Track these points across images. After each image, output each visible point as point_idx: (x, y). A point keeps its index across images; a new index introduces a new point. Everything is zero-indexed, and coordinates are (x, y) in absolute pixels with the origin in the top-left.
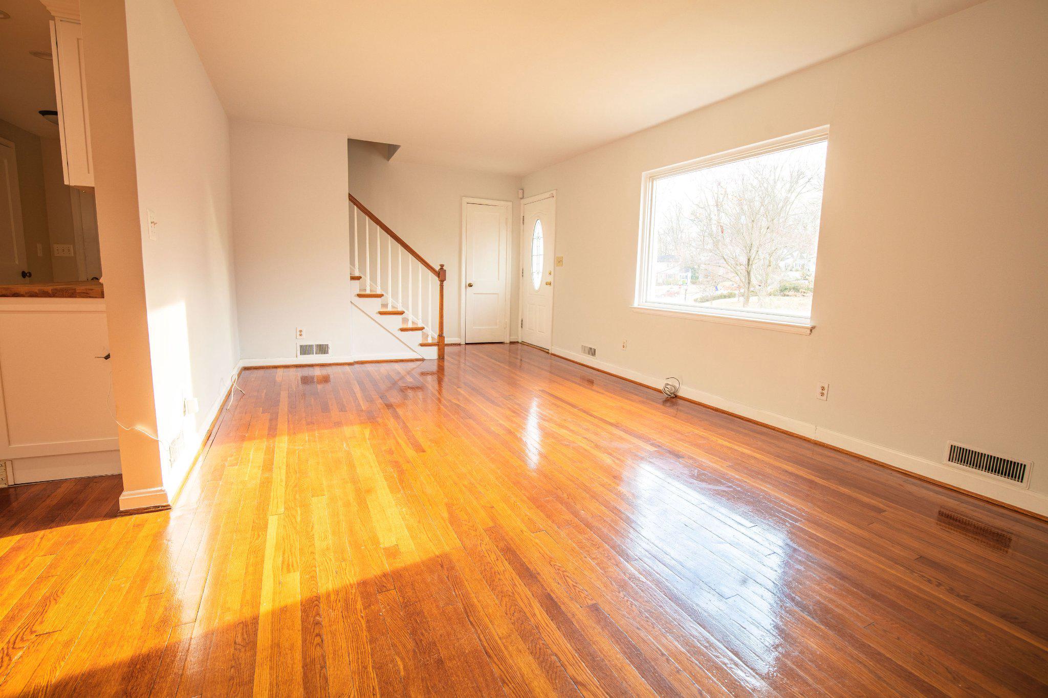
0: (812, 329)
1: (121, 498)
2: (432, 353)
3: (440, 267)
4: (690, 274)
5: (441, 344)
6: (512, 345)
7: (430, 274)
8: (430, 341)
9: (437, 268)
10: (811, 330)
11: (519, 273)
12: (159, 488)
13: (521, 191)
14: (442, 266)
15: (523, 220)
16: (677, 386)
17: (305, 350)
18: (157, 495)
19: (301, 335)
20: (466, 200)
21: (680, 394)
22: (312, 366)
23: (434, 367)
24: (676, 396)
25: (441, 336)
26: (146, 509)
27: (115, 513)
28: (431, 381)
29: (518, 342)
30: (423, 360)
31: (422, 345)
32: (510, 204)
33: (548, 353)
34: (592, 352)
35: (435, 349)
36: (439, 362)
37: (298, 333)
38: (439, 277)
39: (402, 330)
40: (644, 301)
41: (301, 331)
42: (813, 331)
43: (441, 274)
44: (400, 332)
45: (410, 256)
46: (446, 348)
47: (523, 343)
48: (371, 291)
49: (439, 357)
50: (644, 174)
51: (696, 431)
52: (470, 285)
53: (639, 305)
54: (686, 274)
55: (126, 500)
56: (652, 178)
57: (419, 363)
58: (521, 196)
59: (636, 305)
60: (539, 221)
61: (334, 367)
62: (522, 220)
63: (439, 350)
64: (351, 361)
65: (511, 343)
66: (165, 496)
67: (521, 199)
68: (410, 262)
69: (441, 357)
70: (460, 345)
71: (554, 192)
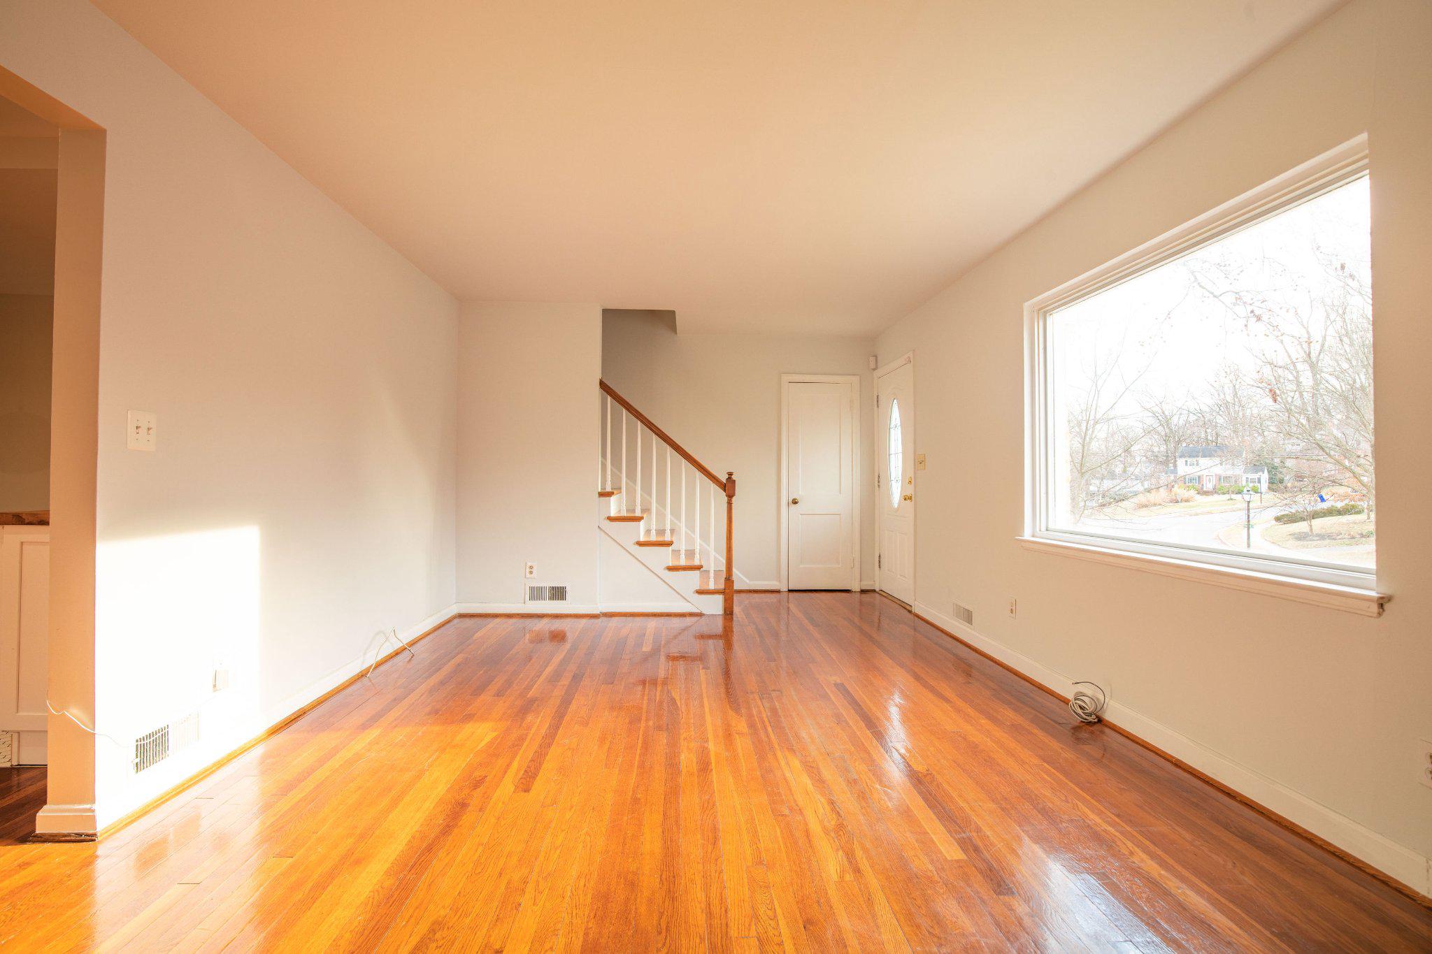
0: (1382, 603)
1: (40, 814)
2: (714, 606)
3: (727, 476)
4: (1265, 476)
5: (728, 591)
6: (863, 596)
7: (713, 487)
8: (712, 586)
9: (723, 478)
10: (1381, 606)
11: (874, 480)
12: (88, 806)
13: (872, 359)
14: (730, 474)
15: (878, 401)
16: (1101, 698)
17: (536, 594)
18: (82, 816)
19: (531, 573)
20: (786, 378)
21: (1109, 716)
22: (541, 616)
23: (718, 627)
24: (1100, 720)
25: (729, 580)
26: (65, 835)
27: (28, 836)
28: (714, 649)
29: (874, 591)
30: (700, 615)
31: (700, 592)
32: (855, 379)
33: (910, 612)
34: (968, 617)
35: (719, 599)
36: (725, 619)
37: (528, 570)
38: (725, 491)
39: (670, 569)
40: (1043, 528)
41: (531, 567)
42: (1386, 606)
43: (728, 487)
44: (667, 571)
45: (684, 461)
46: (736, 597)
47: (882, 593)
48: (627, 511)
49: (725, 612)
50: (1026, 305)
51: (1094, 818)
52: (795, 502)
53: (1033, 536)
54: (1255, 476)
55: (45, 820)
56: (1044, 312)
57: (694, 619)
58: (872, 365)
59: (1027, 535)
60: (895, 400)
61: (568, 620)
62: (876, 400)
63: (726, 600)
64: (597, 612)
65: (863, 591)
66: (92, 819)
67: (874, 369)
68: (684, 470)
69: (728, 613)
70: (778, 592)
71: (910, 354)
